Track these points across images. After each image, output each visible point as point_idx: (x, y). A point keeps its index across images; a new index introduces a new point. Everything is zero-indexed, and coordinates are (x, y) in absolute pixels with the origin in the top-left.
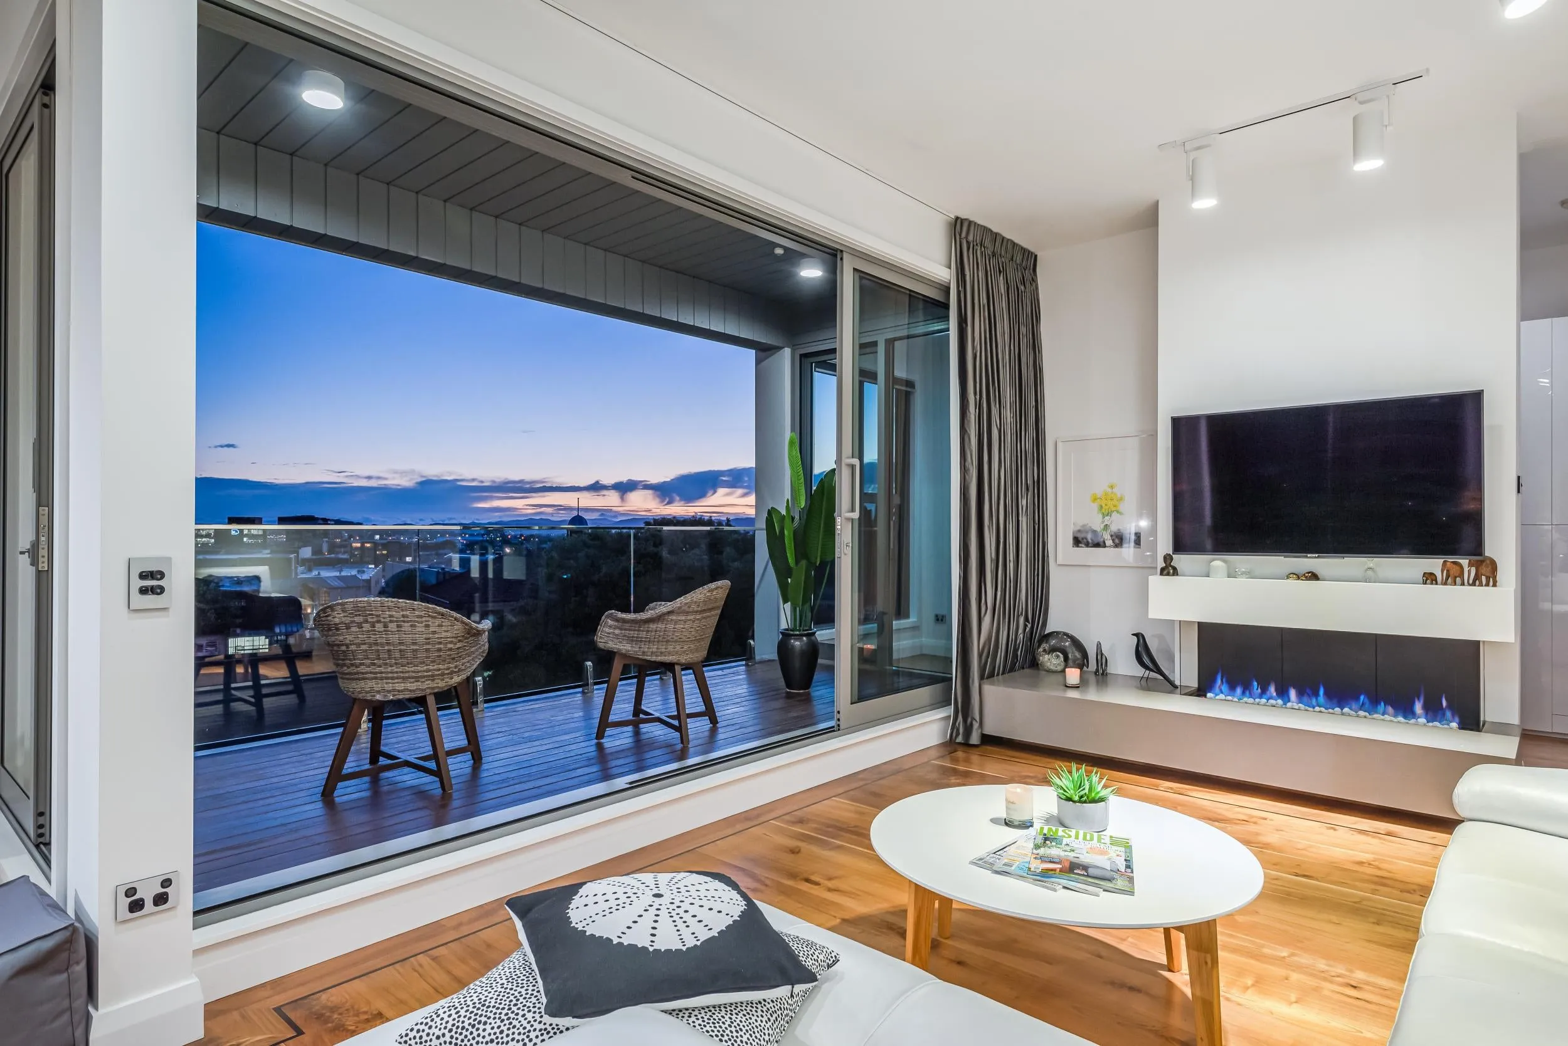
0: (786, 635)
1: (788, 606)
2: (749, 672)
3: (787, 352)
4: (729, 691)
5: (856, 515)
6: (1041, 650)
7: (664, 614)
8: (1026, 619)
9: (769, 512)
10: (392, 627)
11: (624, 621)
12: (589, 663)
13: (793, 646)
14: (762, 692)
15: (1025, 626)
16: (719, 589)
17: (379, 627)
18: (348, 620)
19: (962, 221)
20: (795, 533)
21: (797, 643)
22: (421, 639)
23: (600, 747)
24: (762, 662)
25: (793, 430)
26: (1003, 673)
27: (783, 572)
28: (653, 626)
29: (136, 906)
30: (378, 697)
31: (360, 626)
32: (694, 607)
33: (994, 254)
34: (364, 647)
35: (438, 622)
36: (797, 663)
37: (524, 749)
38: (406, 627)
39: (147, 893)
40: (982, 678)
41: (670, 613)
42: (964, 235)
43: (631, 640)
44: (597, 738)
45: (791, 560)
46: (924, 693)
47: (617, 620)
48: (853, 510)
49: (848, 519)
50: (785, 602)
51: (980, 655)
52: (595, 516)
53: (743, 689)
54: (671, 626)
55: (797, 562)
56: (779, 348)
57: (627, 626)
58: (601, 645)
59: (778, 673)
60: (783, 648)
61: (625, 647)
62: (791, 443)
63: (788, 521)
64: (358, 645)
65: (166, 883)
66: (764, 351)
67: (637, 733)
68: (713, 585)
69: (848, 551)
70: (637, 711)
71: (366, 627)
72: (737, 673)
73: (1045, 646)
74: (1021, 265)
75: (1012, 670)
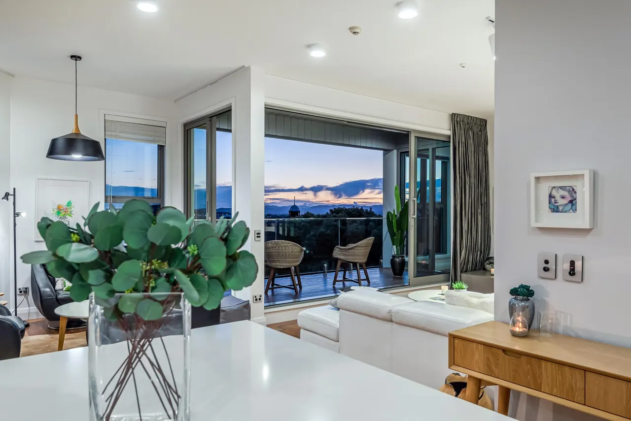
0: (394, 257)
1: (395, 247)
2: (381, 271)
3: (395, 151)
4: (374, 276)
5: (415, 216)
6: (486, 263)
7: (354, 247)
8: (481, 252)
9: (388, 213)
10: (284, 248)
11: (342, 249)
12: (325, 265)
13: (396, 261)
14: (385, 276)
15: (480, 255)
16: (370, 240)
17: (280, 248)
18: (272, 246)
19: (455, 114)
20: (397, 221)
21: (397, 260)
22: (290, 251)
23: (334, 287)
24: (385, 268)
25: (397, 183)
26: (471, 271)
27: (392, 235)
28: (350, 251)
29: (256, 300)
30: (279, 267)
31: (275, 247)
32: (363, 245)
33: (468, 124)
34: (276, 253)
35: (295, 247)
36: (397, 267)
37: (311, 287)
38: (287, 248)
39: (258, 298)
40: (461, 272)
41: (356, 247)
42: (455, 119)
43: (344, 255)
44: (333, 285)
45: (395, 231)
46: (441, 276)
47: (340, 249)
48: (414, 215)
49: (413, 218)
50: (393, 245)
51: (461, 264)
52: (302, 204)
53: (378, 275)
54: (356, 251)
55: (397, 231)
56: (393, 150)
57: (342, 250)
58: (335, 257)
59: (391, 272)
60: (393, 262)
61: (342, 257)
62: (396, 188)
63: (394, 217)
64: (275, 253)
65: (261, 296)
66: (386, 152)
67: (344, 284)
68: (369, 238)
69: (413, 228)
70: (344, 278)
71: (277, 248)
72: (376, 271)
73: (487, 262)
74: (480, 125)
75: (475, 270)
